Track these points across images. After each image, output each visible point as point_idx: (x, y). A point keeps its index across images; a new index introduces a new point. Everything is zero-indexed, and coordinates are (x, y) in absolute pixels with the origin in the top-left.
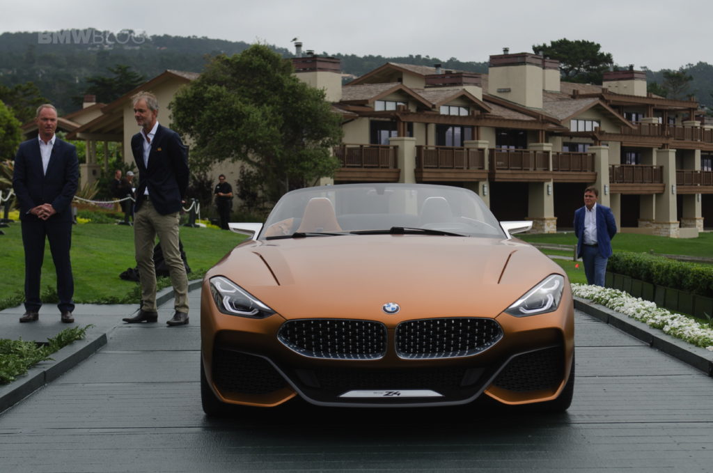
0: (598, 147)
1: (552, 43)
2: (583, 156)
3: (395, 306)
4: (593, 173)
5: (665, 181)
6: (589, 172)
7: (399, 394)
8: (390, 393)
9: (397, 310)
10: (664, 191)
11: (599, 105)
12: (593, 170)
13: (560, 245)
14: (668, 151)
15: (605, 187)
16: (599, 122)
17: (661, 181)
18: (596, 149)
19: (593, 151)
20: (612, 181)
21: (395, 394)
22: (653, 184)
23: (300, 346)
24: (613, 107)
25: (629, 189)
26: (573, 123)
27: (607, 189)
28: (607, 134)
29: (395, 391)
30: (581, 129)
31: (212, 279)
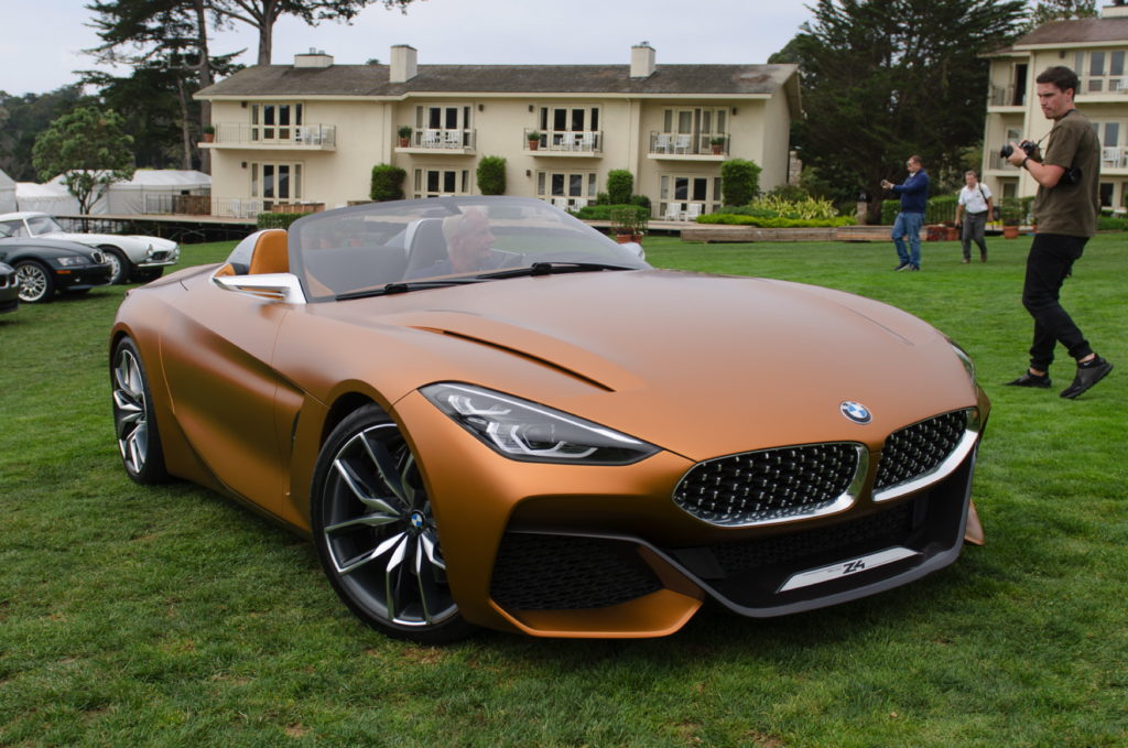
3: (862, 413)
7: (863, 566)
8: (851, 565)
9: (868, 417)
21: (857, 566)
23: (704, 507)
29: (857, 561)
31: (425, 390)
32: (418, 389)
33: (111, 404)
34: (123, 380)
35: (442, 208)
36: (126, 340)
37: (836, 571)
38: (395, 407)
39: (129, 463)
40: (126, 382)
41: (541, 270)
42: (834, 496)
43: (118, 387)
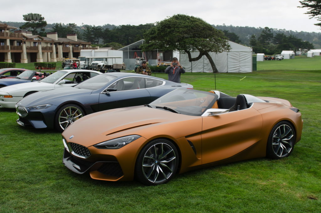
1: (28, 14)
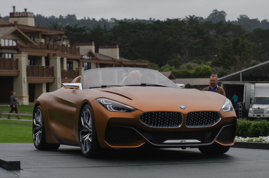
0: (19, 55)
2: (12, 60)
3: (184, 107)
4: (17, 70)
5: (55, 75)
6: (15, 70)
7: (185, 141)
8: (182, 141)
9: (185, 108)
10: (54, 81)
11: (17, 31)
12: (17, 68)
13: (26, 113)
14: (56, 58)
15: (24, 79)
16: (16, 41)
17: (53, 76)
18: (19, 56)
19: (17, 58)
20: (28, 75)
21: (184, 141)
22: (49, 77)
23: (147, 123)
24: (25, 33)
25: (37, 80)
26: (2, 41)
27: (26, 80)
28: (25, 47)
29: (184, 140)
30: (7, 45)
31: (96, 99)
32: (95, 99)
33: (32, 123)
34: (37, 118)
35: (124, 70)
36: (39, 106)
37: (179, 141)
38: (91, 103)
39: (35, 141)
40: (38, 118)
41: (143, 85)
42: (178, 125)
43: (35, 118)
